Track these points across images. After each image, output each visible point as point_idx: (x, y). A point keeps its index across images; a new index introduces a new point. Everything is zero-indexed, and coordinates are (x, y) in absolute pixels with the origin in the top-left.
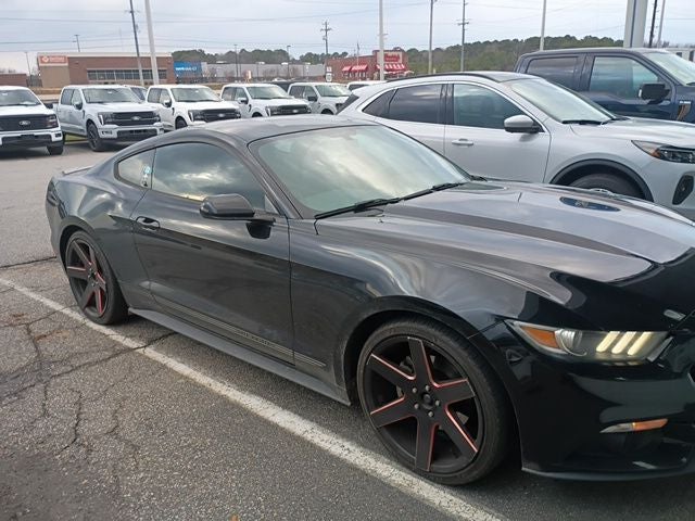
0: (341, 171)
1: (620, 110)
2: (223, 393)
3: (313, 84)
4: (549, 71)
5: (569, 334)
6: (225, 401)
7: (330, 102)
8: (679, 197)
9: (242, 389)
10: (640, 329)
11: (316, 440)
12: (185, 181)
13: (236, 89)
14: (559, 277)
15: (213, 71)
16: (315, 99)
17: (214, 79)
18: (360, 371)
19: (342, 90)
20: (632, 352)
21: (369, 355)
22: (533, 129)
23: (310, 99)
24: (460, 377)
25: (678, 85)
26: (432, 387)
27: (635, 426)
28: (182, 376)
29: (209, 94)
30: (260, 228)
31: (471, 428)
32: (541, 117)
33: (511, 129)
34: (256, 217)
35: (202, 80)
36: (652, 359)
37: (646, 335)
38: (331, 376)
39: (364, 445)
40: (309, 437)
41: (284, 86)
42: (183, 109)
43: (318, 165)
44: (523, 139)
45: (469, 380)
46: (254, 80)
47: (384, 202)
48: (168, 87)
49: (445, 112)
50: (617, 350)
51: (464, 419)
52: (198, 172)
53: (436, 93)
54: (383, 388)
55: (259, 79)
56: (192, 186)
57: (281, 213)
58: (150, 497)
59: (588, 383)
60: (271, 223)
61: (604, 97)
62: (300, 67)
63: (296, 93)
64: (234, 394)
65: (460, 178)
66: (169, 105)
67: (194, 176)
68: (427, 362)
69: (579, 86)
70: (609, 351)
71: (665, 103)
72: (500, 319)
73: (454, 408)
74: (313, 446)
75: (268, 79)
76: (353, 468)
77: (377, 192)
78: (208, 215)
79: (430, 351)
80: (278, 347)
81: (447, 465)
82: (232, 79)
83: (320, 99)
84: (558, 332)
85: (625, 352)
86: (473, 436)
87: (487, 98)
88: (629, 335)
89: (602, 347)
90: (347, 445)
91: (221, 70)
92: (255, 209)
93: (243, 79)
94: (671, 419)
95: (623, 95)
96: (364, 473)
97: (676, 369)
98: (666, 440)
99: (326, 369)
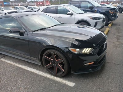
0: (37, 23)
1: (86, 11)
2: (17, 66)
3: (32, 7)
4: (74, 4)
5: (78, 50)
6: (18, 67)
7: (36, 10)
8: (95, 26)
9: (21, 65)
10: (89, 48)
11: (36, 72)
12: (7, 26)
13: (17, 7)
14: (76, 40)
15: (12, 4)
16: (33, 9)
17: (12, 6)
18: (43, 59)
19: (38, 8)
20: (88, 52)
21: (45, 56)
22: (72, 15)
23: (32, 9)
24: (60, 58)
25: (95, 7)
26: (56, 61)
27: (89, 64)
28: (9, 63)
29: (11, 8)
30: (22, 34)
31: (63, 67)
32: (73, 13)
33: (68, 15)
34: (21, 32)
35: (10, 6)
36: (91, 52)
37: (90, 49)
38: (38, 61)
39: (45, 72)
40: (34, 72)
41: (27, 7)
42: (6, 11)
43: (33, 22)
44: (70, 16)
45: (62, 59)
46: (20, 6)
47: (45, 28)
48: (3, 7)
49: (56, 12)
50: (86, 51)
51: (62, 66)
52: (9, 24)
53: (55, 8)
54: (47, 62)
55: (22, 6)
56: (8, 27)
57: (26, 31)
58: (4, 87)
59: (81, 57)
60: (24, 33)
61: (84, 9)
62: (29, 3)
63: (29, 8)
64: (20, 66)
65: (59, 23)
66: (3, 11)
67: (9, 25)
68: (55, 56)
69: (79, 7)
70: (84, 52)
71: (93, 10)
72: (67, 48)
73: (60, 64)
74: (35, 73)
75: (24, 6)
76: (43, 76)
77: (44, 26)
78: (11, 32)
79: (55, 55)
80: (27, 56)
81: (59, 74)
82: (16, 6)
83: (34, 9)
84: (76, 49)
85: (87, 52)
86: (63, 68)
87: (64, 9)
88: (88, 49)
89: (83, 51)
90: (42, 72)
91: (14, 4)
92: (20, 30)
93: (18, 6)
94: (94, 62)
95: (86, 9)
96: (45, 77)
97: (95, 54)
98: (94, 65)
99: (37, 59)
